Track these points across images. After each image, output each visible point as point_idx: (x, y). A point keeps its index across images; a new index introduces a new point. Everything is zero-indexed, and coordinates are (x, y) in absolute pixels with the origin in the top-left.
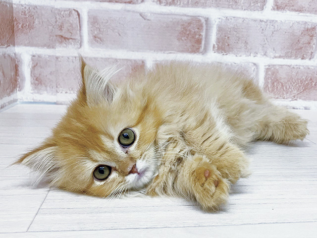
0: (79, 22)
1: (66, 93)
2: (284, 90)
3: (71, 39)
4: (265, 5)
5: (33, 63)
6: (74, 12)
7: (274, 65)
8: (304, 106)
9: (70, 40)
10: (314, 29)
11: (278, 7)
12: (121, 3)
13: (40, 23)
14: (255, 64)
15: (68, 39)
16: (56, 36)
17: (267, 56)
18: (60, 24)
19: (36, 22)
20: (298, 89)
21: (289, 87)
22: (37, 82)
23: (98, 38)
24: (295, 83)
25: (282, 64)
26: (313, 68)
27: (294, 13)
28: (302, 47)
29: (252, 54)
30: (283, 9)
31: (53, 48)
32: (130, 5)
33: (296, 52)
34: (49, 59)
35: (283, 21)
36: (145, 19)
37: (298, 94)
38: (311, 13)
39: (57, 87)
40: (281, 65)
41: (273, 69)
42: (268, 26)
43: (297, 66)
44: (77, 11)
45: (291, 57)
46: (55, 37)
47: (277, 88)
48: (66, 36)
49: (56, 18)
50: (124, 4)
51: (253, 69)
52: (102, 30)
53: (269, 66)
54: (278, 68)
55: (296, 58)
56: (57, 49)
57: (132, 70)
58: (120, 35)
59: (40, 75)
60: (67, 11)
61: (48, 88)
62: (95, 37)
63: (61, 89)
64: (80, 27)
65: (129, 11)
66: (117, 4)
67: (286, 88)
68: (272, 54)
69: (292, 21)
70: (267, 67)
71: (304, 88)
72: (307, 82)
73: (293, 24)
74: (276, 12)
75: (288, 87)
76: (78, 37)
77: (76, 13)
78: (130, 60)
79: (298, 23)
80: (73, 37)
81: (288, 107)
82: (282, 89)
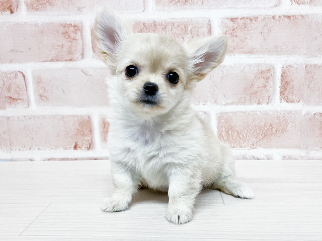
0: (25, 83)
2: (240, 138)
3: (19, 99)
6: (19, 74)
7: (226, 113)
8: (266, 154)
9: (19, 101)
10: (268, 70)
12: (62, 61)
14: (205, 113)
15: (17, 100)
17: (218, 103)
18: (8, 86)
20: (257, 137)
23: (44, 97)
24: (253, 131)
25: (236, 111)
26: (271, 113)
27: (243, 56)
28: (257, 91)
29: (201, 103)
30: (232, 52)
31: (4, 108)
32: (70, 62)
33: (251, 97)
35: (232, 65)
36: (87, 75)
37: (257, 142)
38: (263, 54)
39: (11, 145)
40: (235, 112)
41: (226, 116)
43: (254, 112)
44: (22, 73)
45: (245, 102)
46: (4, 98)
47: (233, 136)
48: (15, 97)
49: (4, 81)
50: (65, 62)
52: (46, 89)
53: (221, 114)
54: (231, 115)
55: (251, 103)
56: (7, 110)
57: (79, 125)
58: (64, 92)
60: (13, 73)
61: (3, 146)
62: (41, 96)
63: (14, 147)
64: (26, 88)
65: (70, 69)
66: (58, 62)
67: (243, 136)
68: (223, 101)
69: (243, 64)
70: (219, 115)
71: (263, 135)
72: (266, 129)
73: (244, 67)
75: (245, 135)
76: (25, 97)
77: (21, 75)
78: (77, 116)
79: (250, 65)
80: (21, 97)
81: (247, 156)
82: (238, 137)
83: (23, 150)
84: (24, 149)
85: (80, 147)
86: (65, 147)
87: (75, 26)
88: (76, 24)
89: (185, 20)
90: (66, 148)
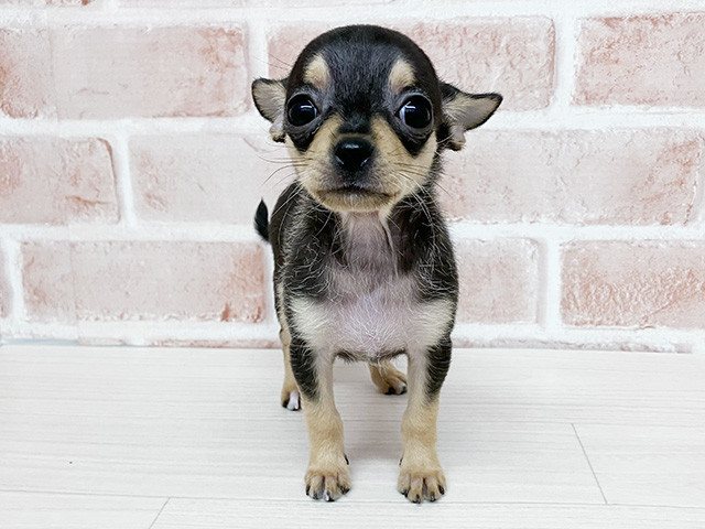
0: (113, 166)
1: (97, 319)
2: (616, 303)
3: (99, 202)
4: (552, 93)
5: (24, 259)
6: (101, 147)
7: (586, 242)
8: (675, 342)
9: (97, 206)
10: (692, 144)
11: (587, 97)
12: (199, 116)
13: (32, 173)
14: (534, 241)
15: (92, 204)
16: (67, 198)
17: (565, 220)
18: (73, 172)
19: (25, 171)
20: (657, 300)
21: (631, 295)
22: (36, 298)
23: (156, 198)
24: (648, 286)
25: (609, 239)
26: (694, 246)
27: (633, 108)
28: (662, 194)
29: (524, 218)
30: (604, 99)
31: (62, 223)
32: (219, 119)
33: (645, 208)
34: (55, 248)
35: (604, 131)
36: (256, 150)
37: (656, 312)
38: (681, 105)
39: (77, 307)
40: (606, 242)
41: (583, 250)
42: (565, 146)
43: (651, 243)
44: (106, 142)
45: (631, 219)
46: (64, 201)
47: (598, 297)
48: (88, 199)
49: (63, 160)
50: (207, 119)
51: (530, 252)
52: (162, 180)
53: (573, 244)
54: (597, 248)
55: (646, 221)
56: (70, 227)
57: (236, 265)
58: (202, 189)
59: (41, 282)
60: (85, 142)
61: (60, 310)
62: (149, 197)
63: (86, 311)
64: (115, 176)
65: (218, 134)
66: (190, 119)
67: (623, 298)
68: (578, 214)
69: (630, 129)
70: (567, 247)
71: (671, 297)
72: (679, 282)
73: (633, 135)
74: (584, 109)
75: (628, 295)
76: (112, 199)
77: (105, 147)
78: (231, 244)
79: (648, 132)
80: (102, 199)
81: (631, 345)
82: (611, 300)
83: (105, 321)
84: (109, 318)
85: (235, 316)
86: (203, 314)
87: (232, 34)
88: (233, 28)
89: (495, 21)
90: (203, 318)
